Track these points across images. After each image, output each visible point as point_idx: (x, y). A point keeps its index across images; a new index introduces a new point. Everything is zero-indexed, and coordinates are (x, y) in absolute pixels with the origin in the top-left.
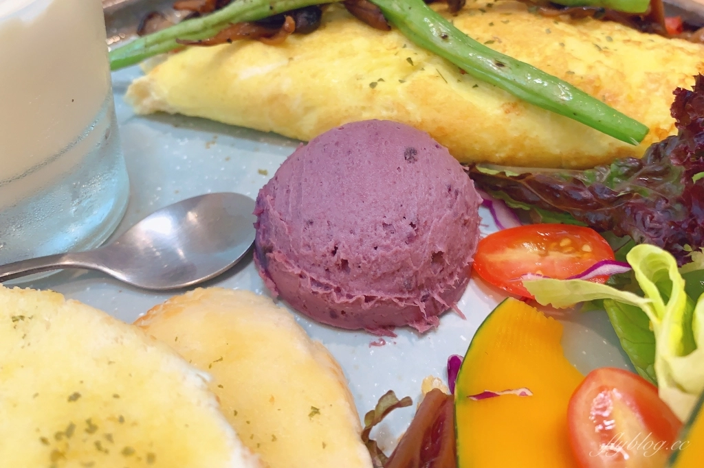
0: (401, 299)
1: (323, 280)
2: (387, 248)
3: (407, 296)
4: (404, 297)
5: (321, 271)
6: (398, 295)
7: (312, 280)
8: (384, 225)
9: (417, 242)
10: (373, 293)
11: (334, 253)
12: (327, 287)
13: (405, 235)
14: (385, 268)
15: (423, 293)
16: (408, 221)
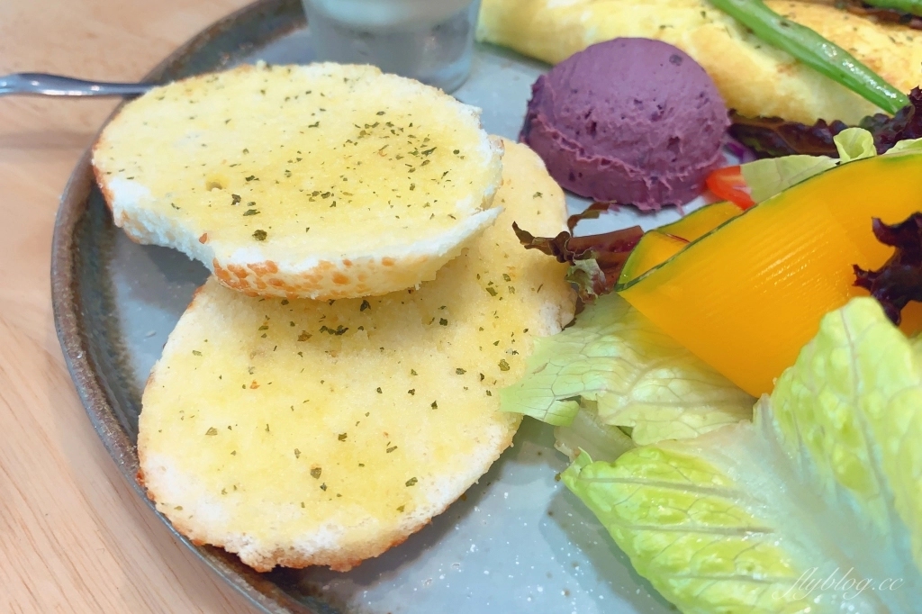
0: (632, 171)
1: (572, 141)
2: (633, 118)
3: (638, 169)
4: (634, 169)
5: (573, 133)
6: (632, 167)
7: (564, 140)
8: (636, 102)
9: (659, 123)
10: (611, 158)
11: (587, 116)
12: (574, 146)
13: (651, 112)
14: (626, 137)
15: (653, 175)
16: (657, 103)
